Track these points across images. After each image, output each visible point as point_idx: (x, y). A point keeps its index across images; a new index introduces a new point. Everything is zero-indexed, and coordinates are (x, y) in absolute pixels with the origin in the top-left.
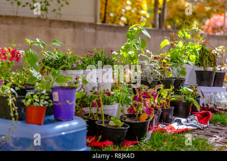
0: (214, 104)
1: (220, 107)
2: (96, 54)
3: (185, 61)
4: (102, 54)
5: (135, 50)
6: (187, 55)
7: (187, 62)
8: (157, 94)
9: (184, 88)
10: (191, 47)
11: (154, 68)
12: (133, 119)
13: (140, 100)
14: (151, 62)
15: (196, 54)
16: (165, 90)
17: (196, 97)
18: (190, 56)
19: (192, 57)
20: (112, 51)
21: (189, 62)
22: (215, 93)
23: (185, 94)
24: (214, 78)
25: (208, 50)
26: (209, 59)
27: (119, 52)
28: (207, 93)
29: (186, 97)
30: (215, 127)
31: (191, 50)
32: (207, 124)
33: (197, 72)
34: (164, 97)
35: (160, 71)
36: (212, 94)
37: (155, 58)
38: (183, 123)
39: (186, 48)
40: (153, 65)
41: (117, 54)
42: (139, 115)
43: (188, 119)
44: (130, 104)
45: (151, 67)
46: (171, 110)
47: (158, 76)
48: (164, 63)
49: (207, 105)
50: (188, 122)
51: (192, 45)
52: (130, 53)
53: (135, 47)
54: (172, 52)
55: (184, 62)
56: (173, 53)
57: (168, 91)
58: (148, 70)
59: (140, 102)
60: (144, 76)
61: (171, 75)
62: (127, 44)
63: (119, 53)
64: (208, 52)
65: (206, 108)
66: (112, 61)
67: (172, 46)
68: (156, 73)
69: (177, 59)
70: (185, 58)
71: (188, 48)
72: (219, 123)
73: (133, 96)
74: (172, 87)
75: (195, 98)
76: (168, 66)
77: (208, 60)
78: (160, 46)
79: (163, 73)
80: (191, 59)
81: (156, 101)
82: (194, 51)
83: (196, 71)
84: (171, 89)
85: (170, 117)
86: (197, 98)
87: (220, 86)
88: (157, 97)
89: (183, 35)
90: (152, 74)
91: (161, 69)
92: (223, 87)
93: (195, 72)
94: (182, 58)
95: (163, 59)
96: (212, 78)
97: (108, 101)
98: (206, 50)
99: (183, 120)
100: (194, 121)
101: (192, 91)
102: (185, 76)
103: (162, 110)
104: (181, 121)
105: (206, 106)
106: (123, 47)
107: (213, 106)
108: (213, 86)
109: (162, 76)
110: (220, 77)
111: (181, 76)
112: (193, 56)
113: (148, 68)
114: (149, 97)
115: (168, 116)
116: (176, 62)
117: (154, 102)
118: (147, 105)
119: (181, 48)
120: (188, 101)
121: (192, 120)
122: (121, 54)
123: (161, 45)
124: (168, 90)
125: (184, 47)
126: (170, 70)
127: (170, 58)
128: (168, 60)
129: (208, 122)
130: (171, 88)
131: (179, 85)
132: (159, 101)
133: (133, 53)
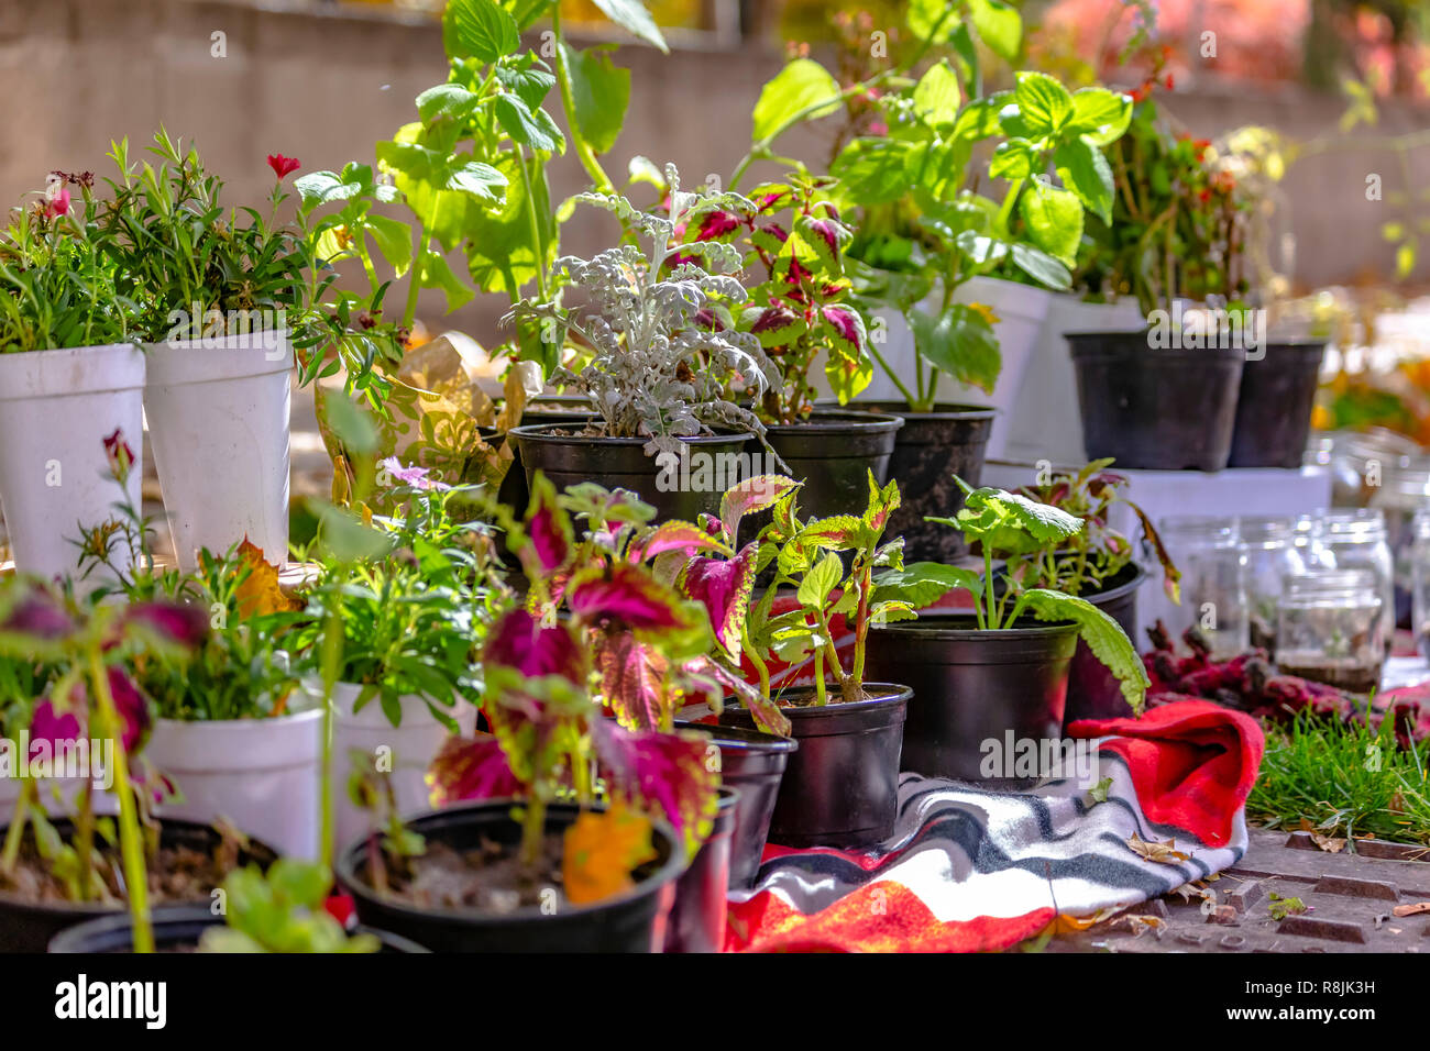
0: (1253, 627)
1: (1307, 656)
2: (124, 197)
3: (982, 243)
4: (185, 191)
5: (526, 164)
6: (997, 189)
7: (1000, 251)
8: (738, 570)
9: (993, 504)
10: (1036, 116)
11: (708, 321)
12: (490, 860)
13: (558, 654)
14: (673, 261)
15: (1086, 180)
16: (816, 525)
17: (1097, 578)
18: (1034, 202)
19: (1049, 208)
20: (283, 167)
21: (1027, 259)
22: (1255, 531)
23: (1003, 554)
24: (1232, 394)
25: (1174, 147)
26: (1185, 233)
27: (366, 176)
28: (1187, 528)
29: (1014, 583)
30: (1303, 862)
31: (1043, 144)
32: (1224, 837)
33: (1081, 344)
34: (813, 595)
35: (758, 342)
36: (1231, 539)
37: (714, 225)
38: (1005, 845)
39: (993, 127)
40: (687, 285)
41: (343, 192)
42: (561, 817)
43: (1050, 801)
44: (471, 694)
45: (673, 308)
46: (879, 717)
47: (744, 398)
48: (796, 269)
49: (1193, 639)
50: (1045, 826)
51: (1046, 95)
52: (472, 180)
53: (518, 132)
54: (865, 169)
55: (979, 257)
56: (875, 180)
57: (846, 535)
58: (644, 339)
59: (557, 685)
60: (615, 394)
61: (862, 384)
62: (441, 100)
63: (368, 190)
64: (1173, 165)
65: (1187, 666)
66: (289, 265)
67: (858, 116)
68: (724, 365)
69: (910, 233)
70: (979, 223)
71: (1014, 127)
72: (1336, 818)
73: (498, 598)
74: (885, 499)
75: (1086, 590)
76: (831, 292)
77: (1174, 242)
78: (750, 123)
79: (788, 359)
80: (1040, 223)
81: (735, 638)
82: (1069, 150)
83: (1070, 337)
84: (872, 518)
85: (876, 784)
86: (1109, 583)
87: (1280, 465)
88: (741, 603)
89: (954, 21)
90: (683, 374)
91: (770, 322)
92: (1309, 471)
93: (1063, 349)
94: (958, 221)
95: (783, 236)
96: (1217, 400)
97: (227, 677)
98: (1155, 152)
99: (1003, 814)
100: (1106, 819)
101: (1070, 522)
102: (988, 386)
103: (801, 722)
104: (981, 831)
105: (1184, 652)
106: (408, 135)
107: (1243, 645)
108: (1231, 464)
109: (786, 393)
110: (1282, 384)
111: (953, 390)
112: (1059, 197)
113: (649, 315)
114: (659, 619)
115: (849, 779)
116: (894, 267)
117: (717, 654)
118: (648, 686)
119: (947, 130)
120: (1028, 618)
121: (1082, 808)
122: (385, 193)
123: (761, 112)
124: (848, 522)
125: (972, 116)
126: (851, 337)
127: (848, 217)
128: (830, 240)
129: (1240, 819)
130: (874, 510)
131: (937, 468)
132: (760, 637)
133: (503, 181)
